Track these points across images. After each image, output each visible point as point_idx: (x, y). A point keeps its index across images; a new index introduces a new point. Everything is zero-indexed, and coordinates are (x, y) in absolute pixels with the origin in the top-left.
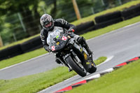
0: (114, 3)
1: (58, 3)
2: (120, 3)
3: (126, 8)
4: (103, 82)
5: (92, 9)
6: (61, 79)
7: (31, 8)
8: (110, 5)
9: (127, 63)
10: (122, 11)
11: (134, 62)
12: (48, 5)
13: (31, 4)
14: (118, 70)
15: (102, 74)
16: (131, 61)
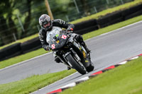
0: (89, 11)
1: (32, 11)
2: (96, 11)
3: (102, 16)
4: (79, 91)
5: (67, 17)
6: (36, 87)
7: (5, 16)
8: (86, 13)
9: (103, 71)
10: (97, 19)
11: (110, 71)
12: (22, 13)
13: (5, 12)
14: (93, 79)
15: (77, 83)
16: (107, 70)
